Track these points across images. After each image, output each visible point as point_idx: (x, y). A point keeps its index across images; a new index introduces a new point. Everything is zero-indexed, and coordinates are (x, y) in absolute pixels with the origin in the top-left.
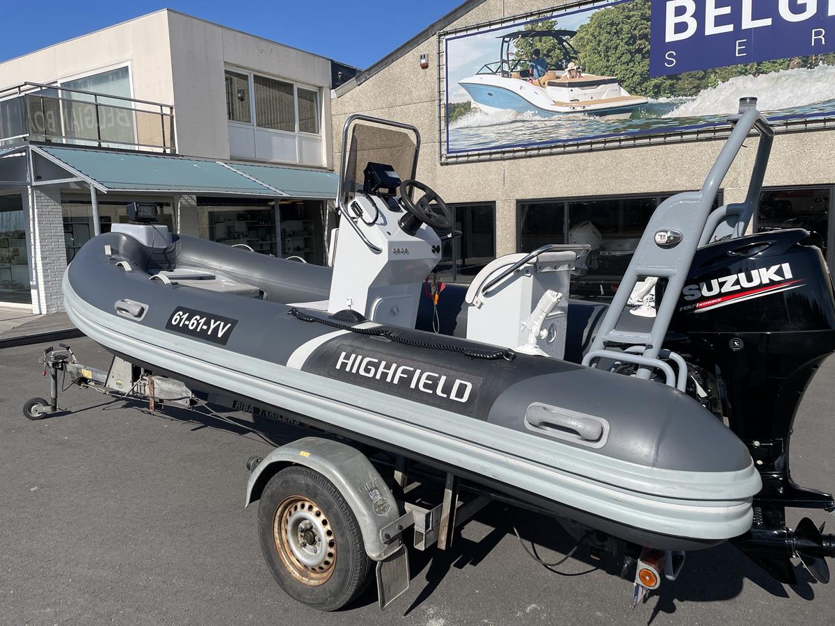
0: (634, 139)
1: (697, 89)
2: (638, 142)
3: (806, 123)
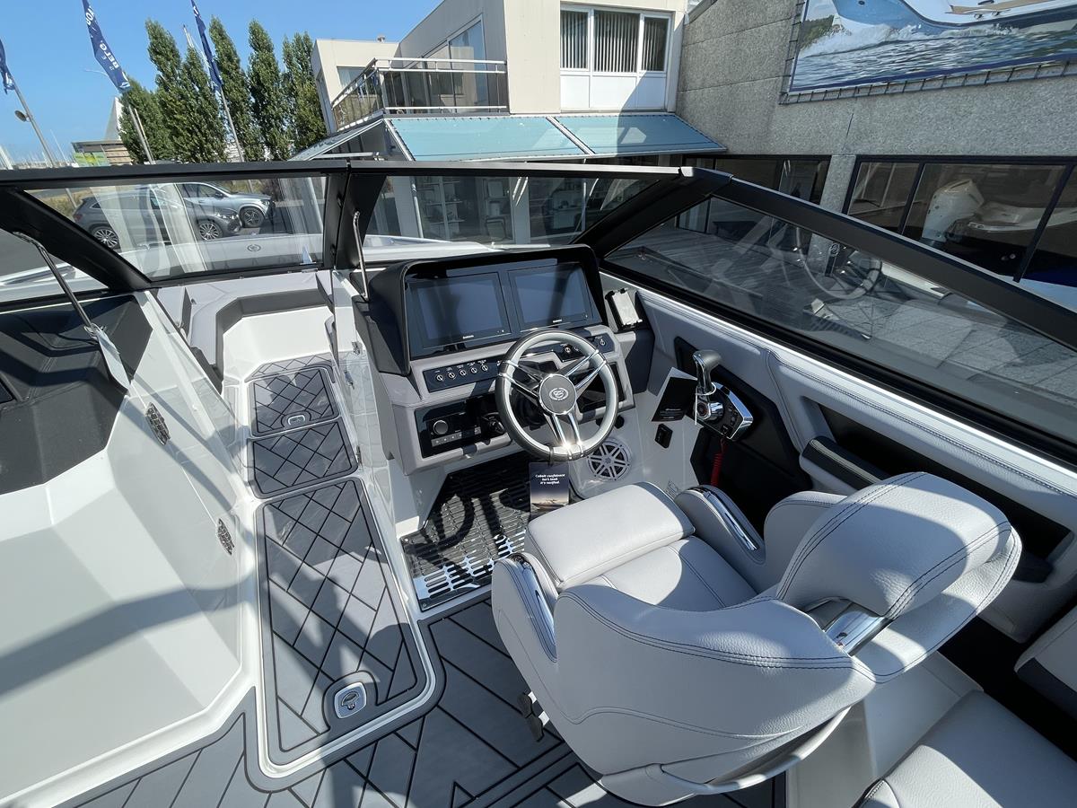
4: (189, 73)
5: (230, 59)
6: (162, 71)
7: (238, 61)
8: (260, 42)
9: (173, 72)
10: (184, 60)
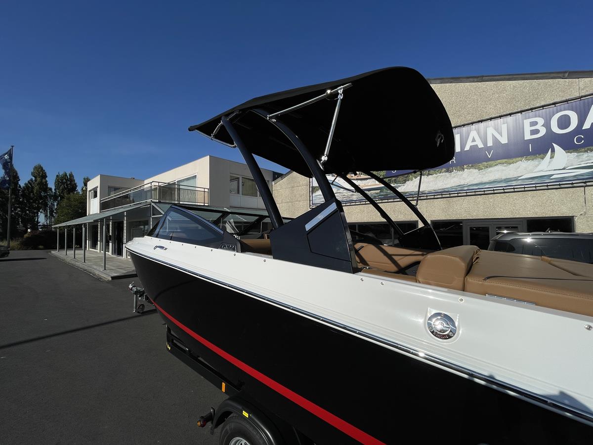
0: (382, 200)
1: (405, 182)
2: (383, 201)
3: (450, 194)
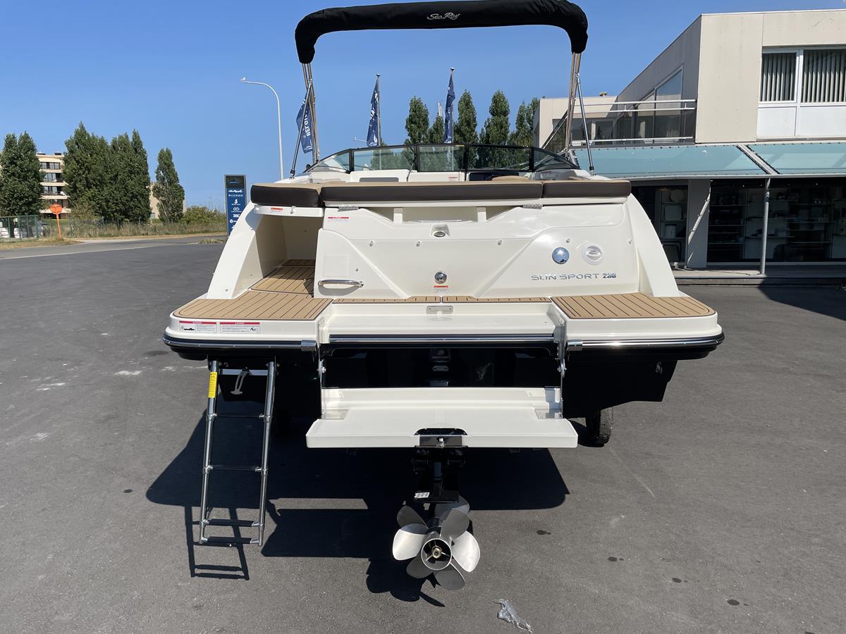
4: (432, 137)
5: (468, 124)
6: (412, 136)
7: (475, 126)
8: (499, 109)
9: (420, 137)
10: (431, 126)
